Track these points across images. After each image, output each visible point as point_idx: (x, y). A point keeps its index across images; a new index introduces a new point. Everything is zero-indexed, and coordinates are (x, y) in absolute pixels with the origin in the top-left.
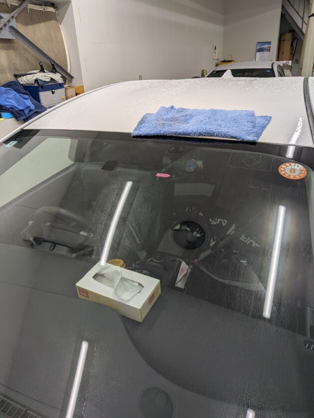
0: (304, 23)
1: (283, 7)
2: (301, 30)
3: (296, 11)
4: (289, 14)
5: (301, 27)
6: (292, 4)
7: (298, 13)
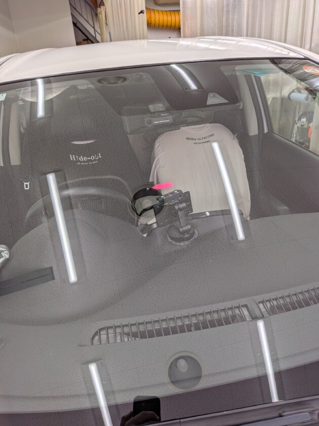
0: (96, 32)
1: (72, 15)
2: (95, 38)
3: (86, 20)
4: (80, 22)
5: (94, 36)
6: (81, 13)
7: (88, 22)
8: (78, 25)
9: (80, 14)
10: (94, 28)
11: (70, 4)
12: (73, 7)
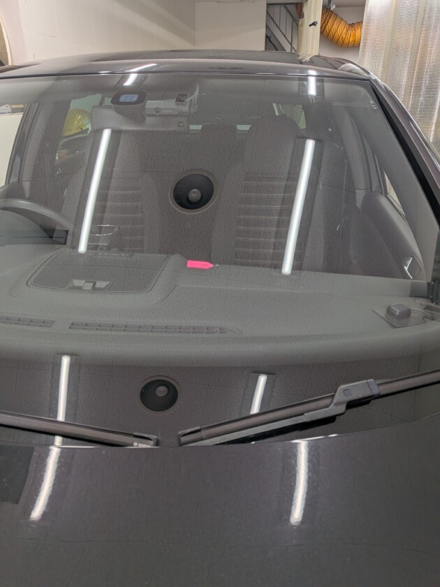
1: (267, 27)
3: (283, 34)
7: (285, 36)
8: (272, 39)
9: (277, 26)
10: (291, 44)
11: (267, 12)
12: (271, 17)
